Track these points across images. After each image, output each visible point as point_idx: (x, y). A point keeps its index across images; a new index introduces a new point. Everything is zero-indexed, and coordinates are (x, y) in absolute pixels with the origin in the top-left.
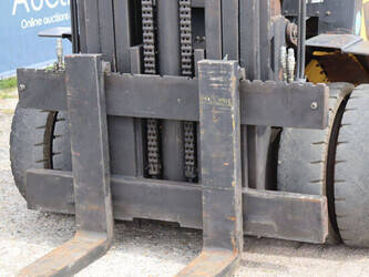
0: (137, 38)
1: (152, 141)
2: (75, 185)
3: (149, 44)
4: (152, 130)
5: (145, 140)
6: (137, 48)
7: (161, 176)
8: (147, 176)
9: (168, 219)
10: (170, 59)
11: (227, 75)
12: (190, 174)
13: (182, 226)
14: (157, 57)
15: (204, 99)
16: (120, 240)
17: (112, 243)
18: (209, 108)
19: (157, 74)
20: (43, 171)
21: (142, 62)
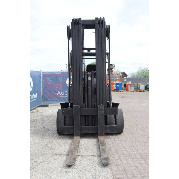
0: (84, 102)
1: (87, 119)
2: (74, 128)
3: (86, 103)
4: (87, 117)
5: (85, 119)
6: (84, 104)
7: (88, 125)
8: (86, 125)
9: (91, 132)
10: (90, 105)
11: (103, 107)
12: (94, 124)
13: (93, 133)
14: (88, 105)
15: (99, 111)
16: (82, 138)
17: (80, 139)
18: (100, 112)
19: (88, 108)
20: (64, 127)
21: (85, 106)
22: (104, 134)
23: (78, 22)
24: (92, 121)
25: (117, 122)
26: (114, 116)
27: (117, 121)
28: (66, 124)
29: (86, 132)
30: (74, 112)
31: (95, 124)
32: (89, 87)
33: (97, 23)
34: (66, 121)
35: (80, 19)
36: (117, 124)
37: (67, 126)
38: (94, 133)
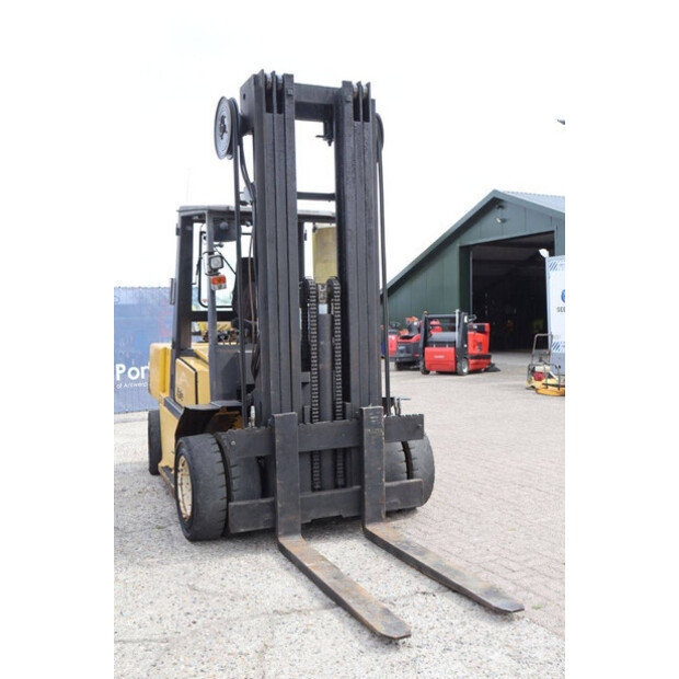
1: (316, 466)
2: (278, 504)
3: (316, 403)
5: (312, 467)
6: (307, 407)
7: (321, 489)
8: (313, 490)
9: (335, 514)
11: (380, 414)
13: (344, 516)
14: (320, 410)
15: (367, 431)
18: (370, 435)
19: (321, 420)
21: (311, 415)
22: (384, 516)
23: (280, 87)
24: (335, 470)
25: (415, 467)
26: (399, 445)
27: (414, 462)
28: (234, 494)
29: (320, 516)
30: (277, 441)
31: (345, 481)
32: (322, 343)
33: (348, 102)
34: (234, 482)
35: (289, 77)
36: (415, 472)
37: (239, 500)
38: (348, 515)
